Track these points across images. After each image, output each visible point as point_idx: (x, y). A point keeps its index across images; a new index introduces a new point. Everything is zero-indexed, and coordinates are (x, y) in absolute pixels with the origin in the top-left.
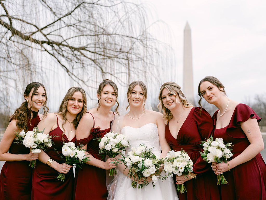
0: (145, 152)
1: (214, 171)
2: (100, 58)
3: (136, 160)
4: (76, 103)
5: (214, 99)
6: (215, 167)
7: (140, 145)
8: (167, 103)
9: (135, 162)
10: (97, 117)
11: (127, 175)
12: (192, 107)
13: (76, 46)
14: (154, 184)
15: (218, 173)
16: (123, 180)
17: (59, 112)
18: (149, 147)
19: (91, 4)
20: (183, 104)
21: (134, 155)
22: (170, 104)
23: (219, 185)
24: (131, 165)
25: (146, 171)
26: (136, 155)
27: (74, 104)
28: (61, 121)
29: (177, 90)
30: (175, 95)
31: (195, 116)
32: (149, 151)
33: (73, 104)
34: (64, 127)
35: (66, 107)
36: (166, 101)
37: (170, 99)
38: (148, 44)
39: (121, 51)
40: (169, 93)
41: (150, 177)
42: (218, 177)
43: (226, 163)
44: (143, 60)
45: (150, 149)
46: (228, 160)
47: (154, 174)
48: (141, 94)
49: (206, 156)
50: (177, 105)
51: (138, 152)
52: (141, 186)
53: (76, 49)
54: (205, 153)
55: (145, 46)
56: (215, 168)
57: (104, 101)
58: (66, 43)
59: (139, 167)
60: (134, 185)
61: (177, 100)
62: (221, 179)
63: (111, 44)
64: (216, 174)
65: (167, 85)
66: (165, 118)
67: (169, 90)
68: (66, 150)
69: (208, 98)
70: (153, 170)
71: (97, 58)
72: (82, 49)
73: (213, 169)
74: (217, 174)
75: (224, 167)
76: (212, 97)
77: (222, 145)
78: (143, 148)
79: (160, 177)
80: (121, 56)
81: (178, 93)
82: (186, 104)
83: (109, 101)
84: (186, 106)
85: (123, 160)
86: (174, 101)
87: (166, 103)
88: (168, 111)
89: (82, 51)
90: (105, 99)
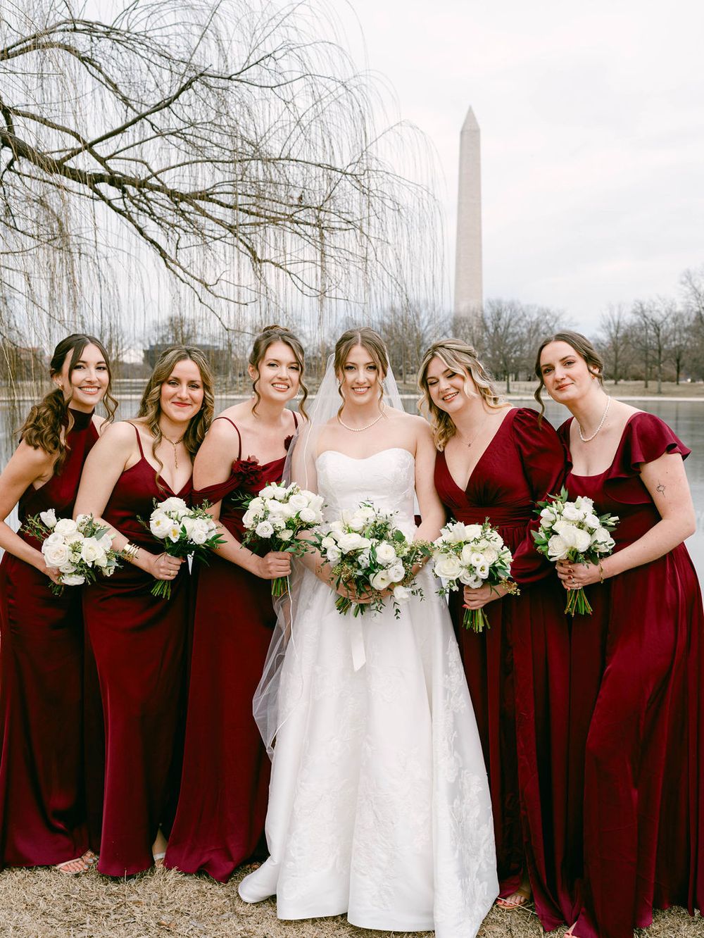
0: (376, 522)
1: (560, 580)
2: (247, 221)
3: (353, 545)
4: (184, 391)
5: (571, 392)
6: (566, 570)
7: (362, 505)
8: (442, 396)
9: (350, 550)
10: (248, 431)
11: (329, 582)
12: (509, 409)
13: (185, 189)
14: (397, 607)
15: (570, 585)
16: (315, 591)
17: (139, 417)
18: (386, 510)
19: (222, 81)
20: (484, 398)
21: (347, 531)
22: (448, 398)
23: (569, 613)
24: (340, 556)
25: (381, 574)
26: (350, 531)
27: (178, 395)
28: (147, 439)
29: (469, 361)
30: (463, 374)
31: (517, 431)
32: (385, 520)
33: (175, 394)
34: (156, 453)
35: (158, 403)
36: (439, 393)
37: (448, 387)
38: (373, 187)
39: (301, 205)
40: (445, 369)
41: (390, 589)
42: (569, 595)
43: (596, 563)
44: (361, 229)
45: (389, 516)
46: (601, 557)
47: (398, 583)
48: (370, 367)
49: (546, 544)
50: (468, 402)
51: (357, 524)
52: (362, 608)
53: (183, 198)
54: (542, 534)
55: (365, 192)
56: (565, 574)
57: (269, 386)
58: (159, 180)
59: (360, 562)
60: (343, 605)
61: (468, 387)
62: (577, 602)
63: (276, 184)
64: (566, 587)
65: (440, 349)
66: (437, 434)
67: (447, 362)
68: (158, 523)
69: (556, 386)
70: (397, 572)
71: (240, 221)
72: (202, 198)
73: (560, 576)
74: (569, 589)
75: (587, 573)
76: (567, 385)
77: (593, 521)
78: (369, 513)
79: (415, 588)
80: (301, 215)
81: (469, 370)
82: (490, 398)
83: (280, 386)
84: (492, 403)
85: (318, 542)
86: (459, 391)
87: (439, 398)
88: (443, 416)
89: (202, 204)
90: (270, 382)
